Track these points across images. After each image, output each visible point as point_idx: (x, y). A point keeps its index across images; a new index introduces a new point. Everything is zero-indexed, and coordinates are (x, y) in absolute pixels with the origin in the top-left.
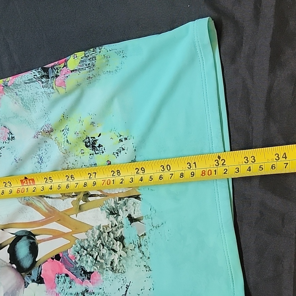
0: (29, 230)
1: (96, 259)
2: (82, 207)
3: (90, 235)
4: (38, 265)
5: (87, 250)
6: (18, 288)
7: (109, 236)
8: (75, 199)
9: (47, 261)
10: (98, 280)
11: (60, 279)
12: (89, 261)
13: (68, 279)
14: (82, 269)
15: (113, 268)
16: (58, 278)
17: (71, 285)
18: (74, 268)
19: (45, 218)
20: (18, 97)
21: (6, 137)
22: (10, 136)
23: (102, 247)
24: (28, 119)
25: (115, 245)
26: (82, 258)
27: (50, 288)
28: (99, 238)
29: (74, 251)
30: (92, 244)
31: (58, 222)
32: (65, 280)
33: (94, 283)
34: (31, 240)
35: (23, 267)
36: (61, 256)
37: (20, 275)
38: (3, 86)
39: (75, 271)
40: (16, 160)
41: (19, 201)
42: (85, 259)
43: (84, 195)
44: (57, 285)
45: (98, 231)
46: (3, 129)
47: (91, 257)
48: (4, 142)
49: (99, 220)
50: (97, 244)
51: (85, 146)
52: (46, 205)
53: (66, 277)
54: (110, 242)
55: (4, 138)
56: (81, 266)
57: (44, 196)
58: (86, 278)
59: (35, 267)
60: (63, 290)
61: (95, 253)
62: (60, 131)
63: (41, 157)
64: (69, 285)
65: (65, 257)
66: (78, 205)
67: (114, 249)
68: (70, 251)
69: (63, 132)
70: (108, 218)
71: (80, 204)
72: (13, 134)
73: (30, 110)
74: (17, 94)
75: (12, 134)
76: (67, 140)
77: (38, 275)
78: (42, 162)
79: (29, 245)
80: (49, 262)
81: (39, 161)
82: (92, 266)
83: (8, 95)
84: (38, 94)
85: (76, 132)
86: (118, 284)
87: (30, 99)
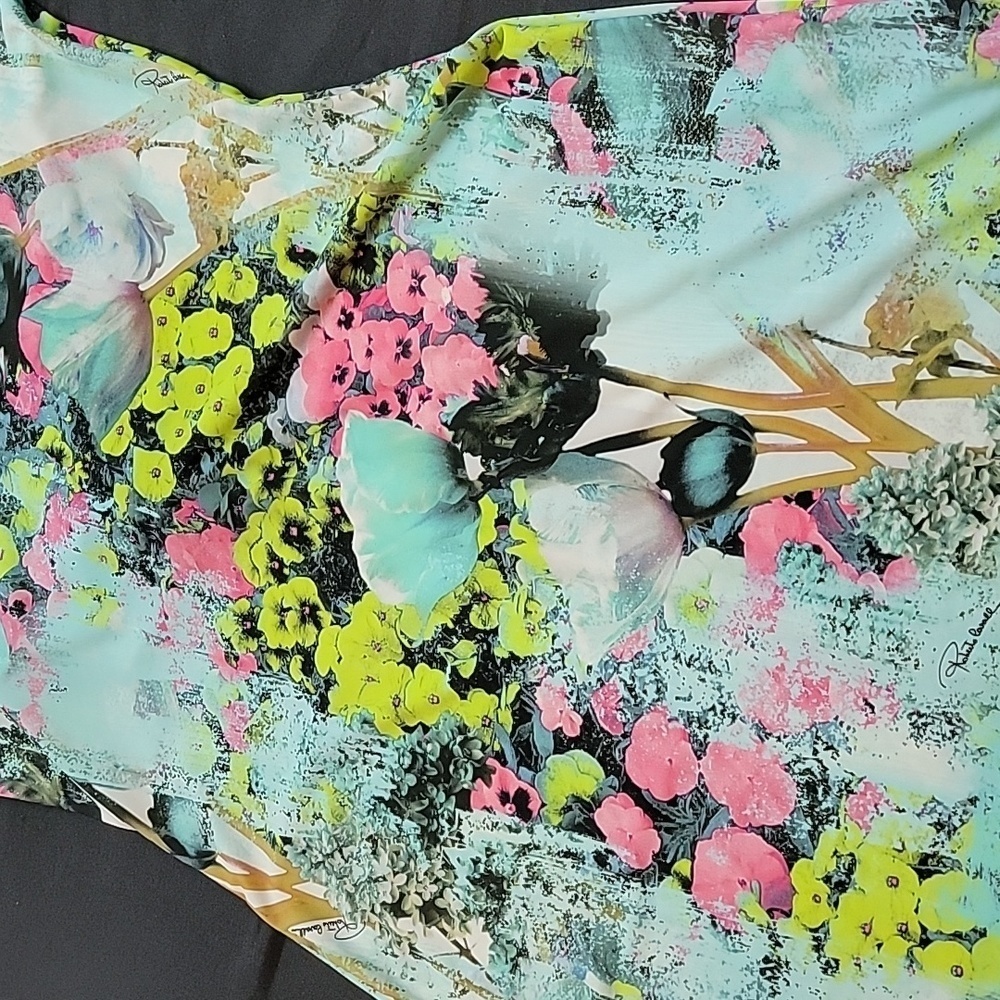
0: (741, 412)
1: (918, 528)
2: (921, 386)
3: (921, 463)
4: (738, 505)
5: (898, 499)
6: (663, 551)
7: (977, 476)
8: (909, 361)
9: (769, 502)
10: (904, 579)
11: (792, 555)
12: (896, 527)
13: (816, 559)
14: (869, 544)
15: (961, 560)
16: (789, 550)
17: (823, 576)
18: (846, 535)
19: (801, 391)
20: (831, 57)
21: (754, 156)
22: (765, 156)
23: (946, 500)
24: (839, 123)
25: (986, 504)
26: (876, 514)
27: (758, 571)
28: (947, 475)
29: (860, 493)
30: (919, 485)
31: (836, 410)
32: (809, 560)
33: (893, 584)
34: (737, 439)
35: (692, 503)
36: (815, 498)
37: (677, 520)
38: (802, 18)
39: (846, 545)
40: (772, 224)
41: (742, 333)
42: (884, 519)
43: (938, 358)
44: (782, 567)
45: (948, 458)
46: (753, 134)
47: (904, 519)
48: (742, 168)
49: (961, 431)
50: (935, 489)
51: (988, 231)
52: (816, 358)
53: (812, 553)
54: (974, 492)
55: (747, 159)
56: (868, 536)
57: (816, 336)
58: (873, 567)
59: (728, 511)
60: (797, 582)
61: (922, 510)
62: (925, 177)
63: (843, 233)
64: (819, 576)
65: (826, 503)
66: (910, 381)
67: (980, 513)
68: (846, 490)
69: (934, 180)
70: (991, 431)
71: (918, 378)
72: (777, 152)
73: (853, 99)
74: (831, 49)
75: (774, 152)
76: (945, 204)
77: (730, 532)
78: (840, 246)
79: (729, 452)
80: (774, 507)
81: (833, 241)
82: (899, 542)
83: (804, 45)
84: (900, 64)
85: (981, 188)
86: (961, 600)
87: (871, 69)
